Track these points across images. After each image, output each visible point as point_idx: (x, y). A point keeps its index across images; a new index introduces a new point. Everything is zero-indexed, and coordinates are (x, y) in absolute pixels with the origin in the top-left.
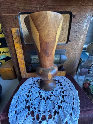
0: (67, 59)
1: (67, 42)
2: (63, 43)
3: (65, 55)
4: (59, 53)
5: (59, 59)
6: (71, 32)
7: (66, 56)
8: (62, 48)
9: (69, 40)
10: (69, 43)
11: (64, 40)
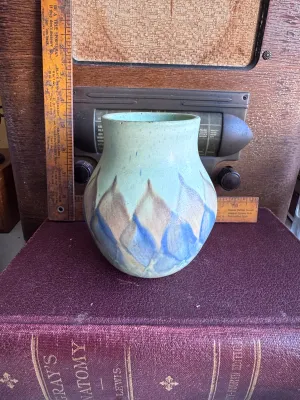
0: (250, 134)
1: (254, 60)
2: (237, 65)
3: (241, 117)
4: (217, 104)
5: (214, 133)
6: (268, 20)
7: (249, 123)
8: (231, 85)
9: (259, 50)
10: (261, 62)
11: (240, 50)
